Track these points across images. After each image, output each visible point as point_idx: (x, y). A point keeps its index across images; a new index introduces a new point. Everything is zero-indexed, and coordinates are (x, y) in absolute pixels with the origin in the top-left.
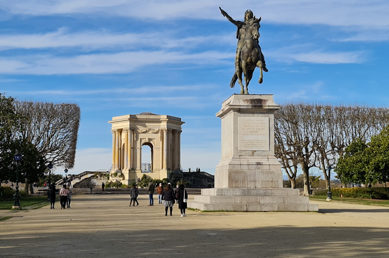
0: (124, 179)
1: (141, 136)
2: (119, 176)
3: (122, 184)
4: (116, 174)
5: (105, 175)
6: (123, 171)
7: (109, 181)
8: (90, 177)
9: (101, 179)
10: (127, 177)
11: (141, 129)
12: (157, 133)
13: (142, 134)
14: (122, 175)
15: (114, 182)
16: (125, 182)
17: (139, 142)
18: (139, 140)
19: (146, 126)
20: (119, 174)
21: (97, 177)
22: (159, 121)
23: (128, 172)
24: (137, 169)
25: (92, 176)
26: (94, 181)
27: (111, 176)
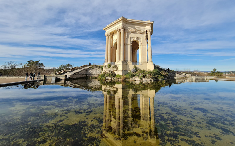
0: (117, 70)
1: (131, 35)
2: (113, 67)
3: (115, 74)
4: (109, 66)
5: (99, 67)
6: (116, 63)
7: (103, 72)
8: (88, 69)
9: (96, 70)
10: (120, 67)
11: (130, 29)
12: (142, 33)
13: (131, 33)
14: (116, 66)
15: (108, 72)
16: (120, 73)
17: (129, 39)
18: (130, 37)
19: (134, 28)
20: (113, 66)
21: (94, 68)
22: (144, 25)
23: (122, 63)
24: (128, 61)
25: (89, 68)
26: (91, 71)
27: (105, 67)
